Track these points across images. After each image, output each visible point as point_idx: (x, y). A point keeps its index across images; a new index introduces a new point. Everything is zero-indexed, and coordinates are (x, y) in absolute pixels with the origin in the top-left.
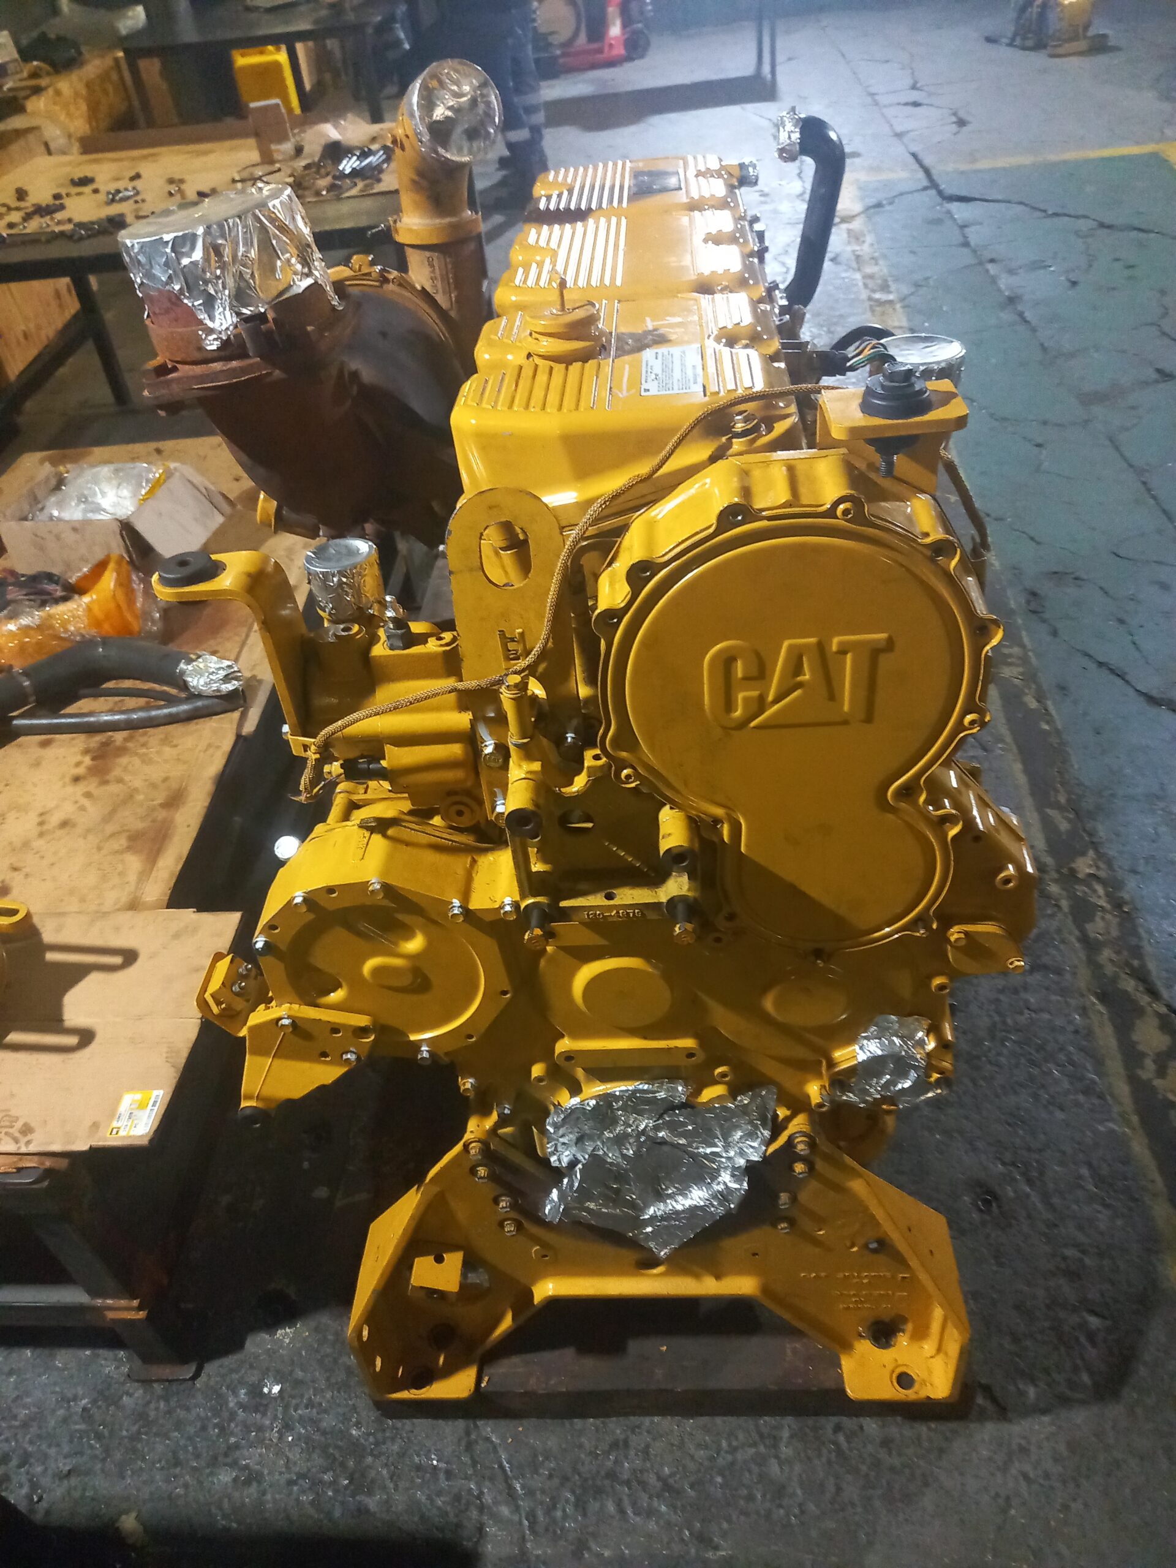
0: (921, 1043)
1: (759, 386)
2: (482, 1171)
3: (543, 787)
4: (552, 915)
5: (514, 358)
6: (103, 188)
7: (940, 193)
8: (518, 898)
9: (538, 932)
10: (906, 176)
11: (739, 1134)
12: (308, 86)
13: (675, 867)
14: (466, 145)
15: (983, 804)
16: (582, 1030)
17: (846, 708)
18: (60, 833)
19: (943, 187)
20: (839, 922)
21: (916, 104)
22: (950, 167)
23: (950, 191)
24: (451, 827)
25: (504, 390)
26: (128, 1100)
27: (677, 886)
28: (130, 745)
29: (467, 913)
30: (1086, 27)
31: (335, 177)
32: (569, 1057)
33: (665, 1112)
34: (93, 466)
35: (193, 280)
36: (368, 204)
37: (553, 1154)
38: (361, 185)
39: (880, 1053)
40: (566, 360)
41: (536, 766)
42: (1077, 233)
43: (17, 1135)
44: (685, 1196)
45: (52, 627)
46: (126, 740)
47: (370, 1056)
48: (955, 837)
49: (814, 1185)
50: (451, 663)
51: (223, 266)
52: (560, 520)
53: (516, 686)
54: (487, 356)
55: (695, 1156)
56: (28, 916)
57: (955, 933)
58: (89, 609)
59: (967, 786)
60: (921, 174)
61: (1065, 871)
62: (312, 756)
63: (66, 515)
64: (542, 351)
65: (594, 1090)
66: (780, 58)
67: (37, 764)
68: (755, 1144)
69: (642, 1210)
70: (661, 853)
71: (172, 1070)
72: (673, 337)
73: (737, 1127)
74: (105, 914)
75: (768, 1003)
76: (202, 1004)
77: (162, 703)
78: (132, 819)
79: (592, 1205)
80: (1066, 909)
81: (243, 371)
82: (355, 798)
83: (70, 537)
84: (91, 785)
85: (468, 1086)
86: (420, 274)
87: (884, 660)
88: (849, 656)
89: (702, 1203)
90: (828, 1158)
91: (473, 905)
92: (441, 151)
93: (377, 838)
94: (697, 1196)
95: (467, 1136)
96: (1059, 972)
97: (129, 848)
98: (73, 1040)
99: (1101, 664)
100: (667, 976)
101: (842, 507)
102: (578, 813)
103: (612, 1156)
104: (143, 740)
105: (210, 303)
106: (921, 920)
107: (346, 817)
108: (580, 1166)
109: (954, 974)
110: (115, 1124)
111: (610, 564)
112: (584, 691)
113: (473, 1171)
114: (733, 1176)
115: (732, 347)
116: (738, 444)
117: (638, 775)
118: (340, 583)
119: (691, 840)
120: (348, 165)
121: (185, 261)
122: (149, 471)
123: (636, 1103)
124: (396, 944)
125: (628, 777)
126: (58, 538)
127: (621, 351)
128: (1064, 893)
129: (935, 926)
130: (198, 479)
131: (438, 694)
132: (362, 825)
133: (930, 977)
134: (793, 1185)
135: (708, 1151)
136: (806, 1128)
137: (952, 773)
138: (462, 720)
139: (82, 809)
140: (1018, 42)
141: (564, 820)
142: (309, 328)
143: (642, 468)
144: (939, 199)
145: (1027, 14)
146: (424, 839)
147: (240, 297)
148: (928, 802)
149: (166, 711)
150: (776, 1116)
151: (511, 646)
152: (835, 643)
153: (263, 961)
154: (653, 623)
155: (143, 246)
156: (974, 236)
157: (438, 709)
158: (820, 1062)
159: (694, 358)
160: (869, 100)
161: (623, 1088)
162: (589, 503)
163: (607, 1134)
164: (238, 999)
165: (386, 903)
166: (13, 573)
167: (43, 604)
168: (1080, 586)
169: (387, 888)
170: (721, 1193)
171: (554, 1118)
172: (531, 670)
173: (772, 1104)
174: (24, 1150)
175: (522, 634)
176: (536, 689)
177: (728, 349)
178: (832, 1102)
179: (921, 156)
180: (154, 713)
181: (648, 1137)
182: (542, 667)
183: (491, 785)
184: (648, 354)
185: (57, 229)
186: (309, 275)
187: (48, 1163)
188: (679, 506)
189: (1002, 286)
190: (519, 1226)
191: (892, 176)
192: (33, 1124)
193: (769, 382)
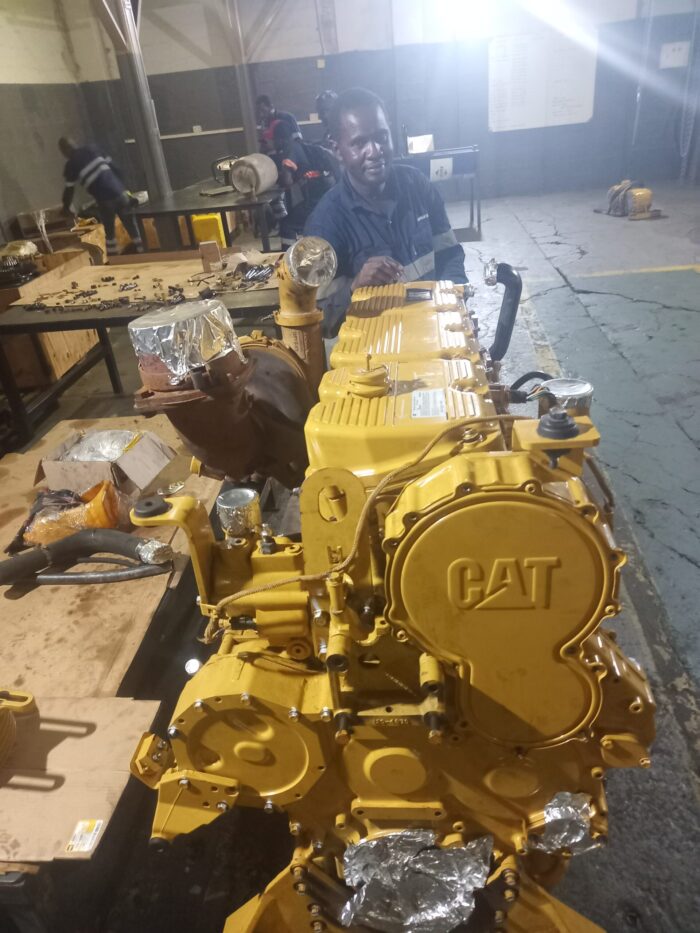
0: (586, 812)
1: (478, 414)
2: (302, 887)
3: (351, 641)
4: (353, 722)
5: (341, 394)
6: (118, 284)
7: (572, 289)
8: (332, 708)
9: (344, 732)
10: (553, 280)
11: (469, 869)
12: (230, 231)
13: (430, 694)
14: (317, 279)
15: (619, 658)
16: (368, 794)
17: (533, 599)
18: (57, 646)
19: (573, 286)
20: (532, 731)
21: (557, 243)
22: (577, 276)
23: (577, 288)
24: (292, 659)
25: (335, 411)
26: (81, 826)
27: (431, 705)
28: (104, 592)
29: (300, 716)
30: (649, 206)
31: (243, 280)
32: (360, 811)
33: (422, 850)
34: (99, 431)
35: (167, 350)
36: (261, 294)
37: (347, 877)
38: (257, 284)
39: (559, 817)
40: (370, 396)
41: (346, 627)
42: (651, 311)
43: (9, 848)
44: (434, 910)
45: (66, 521)
46: (102, 589)
47: (235, 806)
48: (603, 680)
49: (518, 907)
50: (298, 563)
51: (184, 343)
52: (364, 484)
53: (336, 580)
54: (325, 392)
55: (440, 882)
56: (33, 701)
57: (606, 740)
58: (88, 512)
59: (608, 646)
60: (561, 278)
61: (669, 686)
62: (213, 616)
63: (81, 458)
64: (356, 391)
65: (376, 834)
66: (482, 219)
67: (48, 603)
68: (480, 876)
69: (405, 919)
70: (422, 684)
71: (109, 806)
72: (429, 384)
73: (467, 864)
74: (78, 700)
75: (488, 781)
76: (134, 766)
77: (125, 567)
78: (101, 639)
79: (372, 914)
80: (671, 711)
81: (190, 396)
82: (236, 637)
83: (82, 470)
84: (78, 617)
85: (295, 828)
86: (289, 340)
87: (556, 573)
88: (534, 570)
89: (444, 916)
90: (528, 888)
91: (304, 711)
92: (304, 281)
93: (248, 666)
94: (441, 911)
95: (293, 862)
96: (670, 754)
97: (97, 657)
98: (50, 783)
99: (682, 556)
100: (424, 761)
101: (528, 486)
102: (370, 655)
103: (386, 881)
104: (112, 589)
105: (175, 361)
106: (583, 731)
107: (229, 650)
108: (365, 886)
109: (605, 767)
110: (71, 843)
111: (392, 510)
112: (375, 581)
113: (296, 887)
114: (465, 897)
115: (462, 390)
116: (466, 446)
117: (407, 635)
118: (237, 515)
119: (440, 677)
120: (250, 274)
121: (164, 340)
122: (130, 435)
123: (403, 845)
124: (256, 734)
125: (402, 636)
126: (75, 470)
127: (401, 391)
128: (670, 701)
129: (592, 735)
130: (157, 440)
131: (289, 582)
132: (240, 657)
133: (591, 768)
134: (505, 907)
135: (449, 879)
136: (513, 867)
137: (599, 638)
138: (302, 596)
139: (72, 631)
140: (611, 212)
141: (361, 659)
142: (229, 375)
143: (412, 458)
144: (571, 292)
145: (616, 200)
146: (276, 667)
147: (192, 358)
148: (585, 657)
149: (127, 572)
150: (493, 857)
151: (334, 555)
152: (526, 562)
153: (173, 741)
154: (418, 547)
155: (141, 332)
156: (592, 311)
157: (289, 589)
158: (521, 822)
159: (440, 397)
160: (531, 241)
161: (394, 834)
162: (382, 476)
163: (383, 865)
164: (156, 764)
165: (251, 708)
166: (47, 490)
167: (63, 508)
168: (666, 509)
169: (253, 699)
170: (457, 909)
171: (349, 852)
172: (345, 570)
173: (490, 849)
174: (12, 859)
175: (340, 549)
176: (348, 579)
177: (459, 392)
178: (529, 849)
179: (561, 269)
180: (120, 573)
181: (410, 868)
182: (351, 568)
183: (318, 636)
184: (415, 394)
185: (92, 304)
186: (230, 346)
187: (26, 869)
188: (434, 480)
189: (610, 339)
190: (324, 926)
191: (547, 280)
192: (20, 841)
193: (484, 412)
